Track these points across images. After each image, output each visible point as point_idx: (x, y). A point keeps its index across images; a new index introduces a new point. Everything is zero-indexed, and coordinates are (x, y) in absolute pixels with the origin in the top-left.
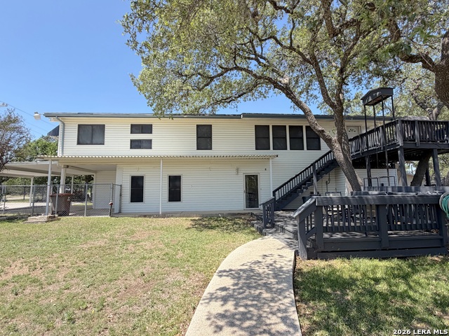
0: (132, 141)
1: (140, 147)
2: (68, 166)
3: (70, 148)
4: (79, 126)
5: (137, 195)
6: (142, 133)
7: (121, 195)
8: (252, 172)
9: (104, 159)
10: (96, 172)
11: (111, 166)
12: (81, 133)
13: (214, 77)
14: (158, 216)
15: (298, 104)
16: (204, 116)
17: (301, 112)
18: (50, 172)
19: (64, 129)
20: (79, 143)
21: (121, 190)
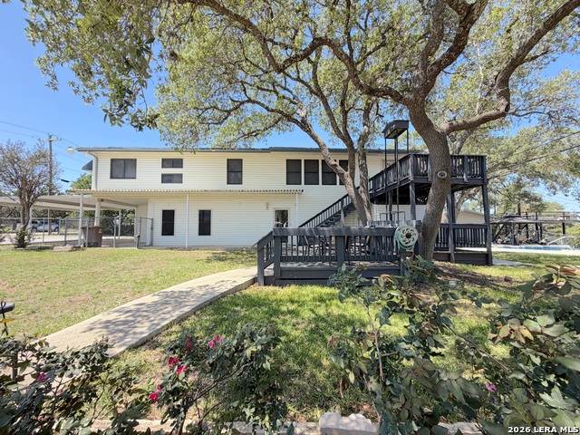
0: (163, 175)
1: (170, 181)
2: (102, 200)
3: (104, 183)
4: (112, 160)
5: (168, 228)
6: (173, 167)
7: (152, 229)
8: (282, 207)
9: (131, 192)
10: (137, 206)
11: (142, 200)
12: (114, 167)
13: (231, 111)
14: (184, 249)
15: (314, 138)
16: (233, 151)
17: (316, 146)
18: (81, 205)
19: (97, 162)
20: (112, 177)
21: (152, 223)
